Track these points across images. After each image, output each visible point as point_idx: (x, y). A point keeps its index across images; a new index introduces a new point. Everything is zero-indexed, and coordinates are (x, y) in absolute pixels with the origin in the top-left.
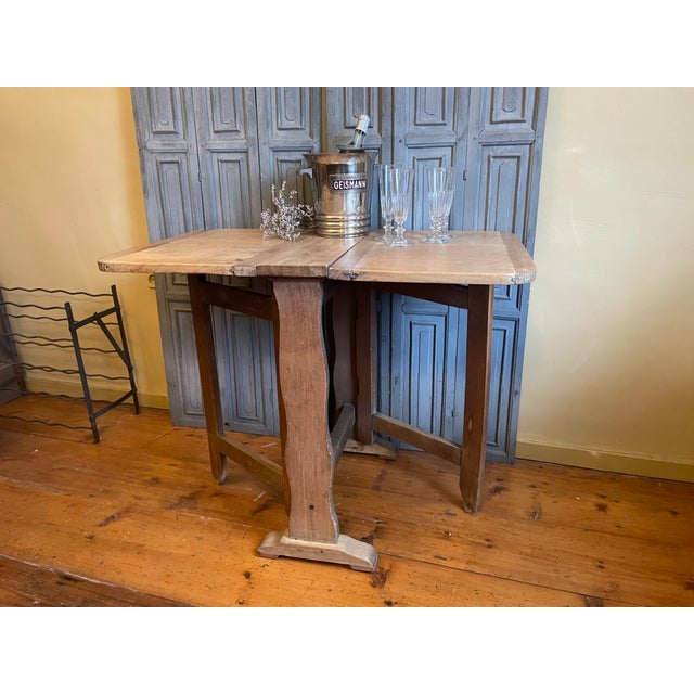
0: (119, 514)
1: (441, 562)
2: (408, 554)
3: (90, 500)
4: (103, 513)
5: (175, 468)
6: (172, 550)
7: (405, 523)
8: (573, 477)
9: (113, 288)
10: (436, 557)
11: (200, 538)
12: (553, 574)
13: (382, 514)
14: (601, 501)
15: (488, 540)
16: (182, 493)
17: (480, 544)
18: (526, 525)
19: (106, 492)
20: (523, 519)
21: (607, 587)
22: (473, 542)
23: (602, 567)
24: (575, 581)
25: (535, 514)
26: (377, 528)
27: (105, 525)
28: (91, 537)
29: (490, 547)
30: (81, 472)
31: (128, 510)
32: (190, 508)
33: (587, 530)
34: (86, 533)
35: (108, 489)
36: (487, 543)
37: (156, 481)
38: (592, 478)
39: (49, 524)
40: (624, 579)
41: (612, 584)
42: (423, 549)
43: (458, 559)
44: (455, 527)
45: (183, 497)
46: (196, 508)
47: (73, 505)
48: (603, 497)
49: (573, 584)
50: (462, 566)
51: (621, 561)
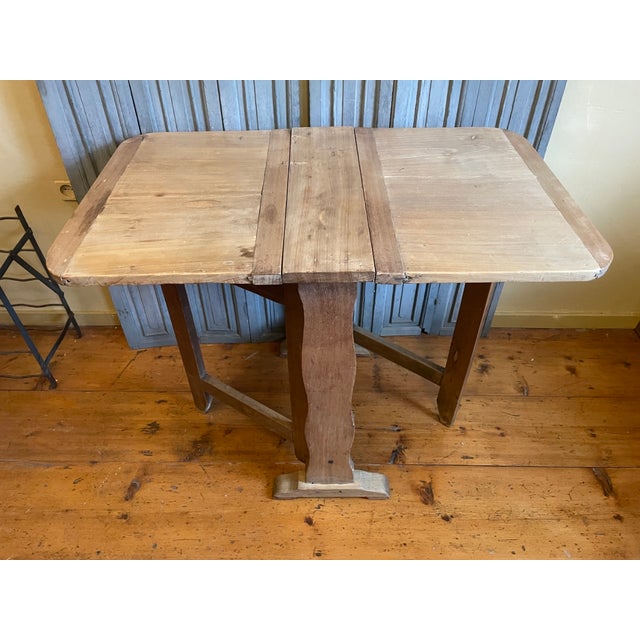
0: (138, 479)
1: (470, 462)
2: (439, 461)
3: (96, 469)
4: (119, 482)
5: (165, 406)
6: (219, 511)
7: (422, 424)
8: (539, 340)
9: (18, 209)
10: (463, 458)
11: (241, 490)
12: (560, 452)
13: (399, 420)
14: (571, 363)
15: (498, 429)
16: (192, 437)
17: (494, 434)
18: (521, 404)
19: (105, 453)
20: (516, 397)
21: (604, 455)
22: (488, 434)
23: (594, 436)
24: (578, 454)
25: (523, 390)
26: (401, 437)
27: (132, 497)
28: (125, 517)
29: (502, 435)
30: (62, 433)
31: (145, 472)
32: (211, 453)
33: (569, 398)
34: (116, 513)
35: (107, 448)
36: (499, 432)
37: (154, 427)
38: (554, 338)
39: (67, 511)
40: (613, 444)
41: (606, 451)
42: (450, 451)
43: (483, 455)
44: (466, 420)
45: (195, 443)
46: (216, 453)
47: (79, 480)
48: (569, 358)
49: (578, 458)
50: (489, 462)
51: (604, 425)
